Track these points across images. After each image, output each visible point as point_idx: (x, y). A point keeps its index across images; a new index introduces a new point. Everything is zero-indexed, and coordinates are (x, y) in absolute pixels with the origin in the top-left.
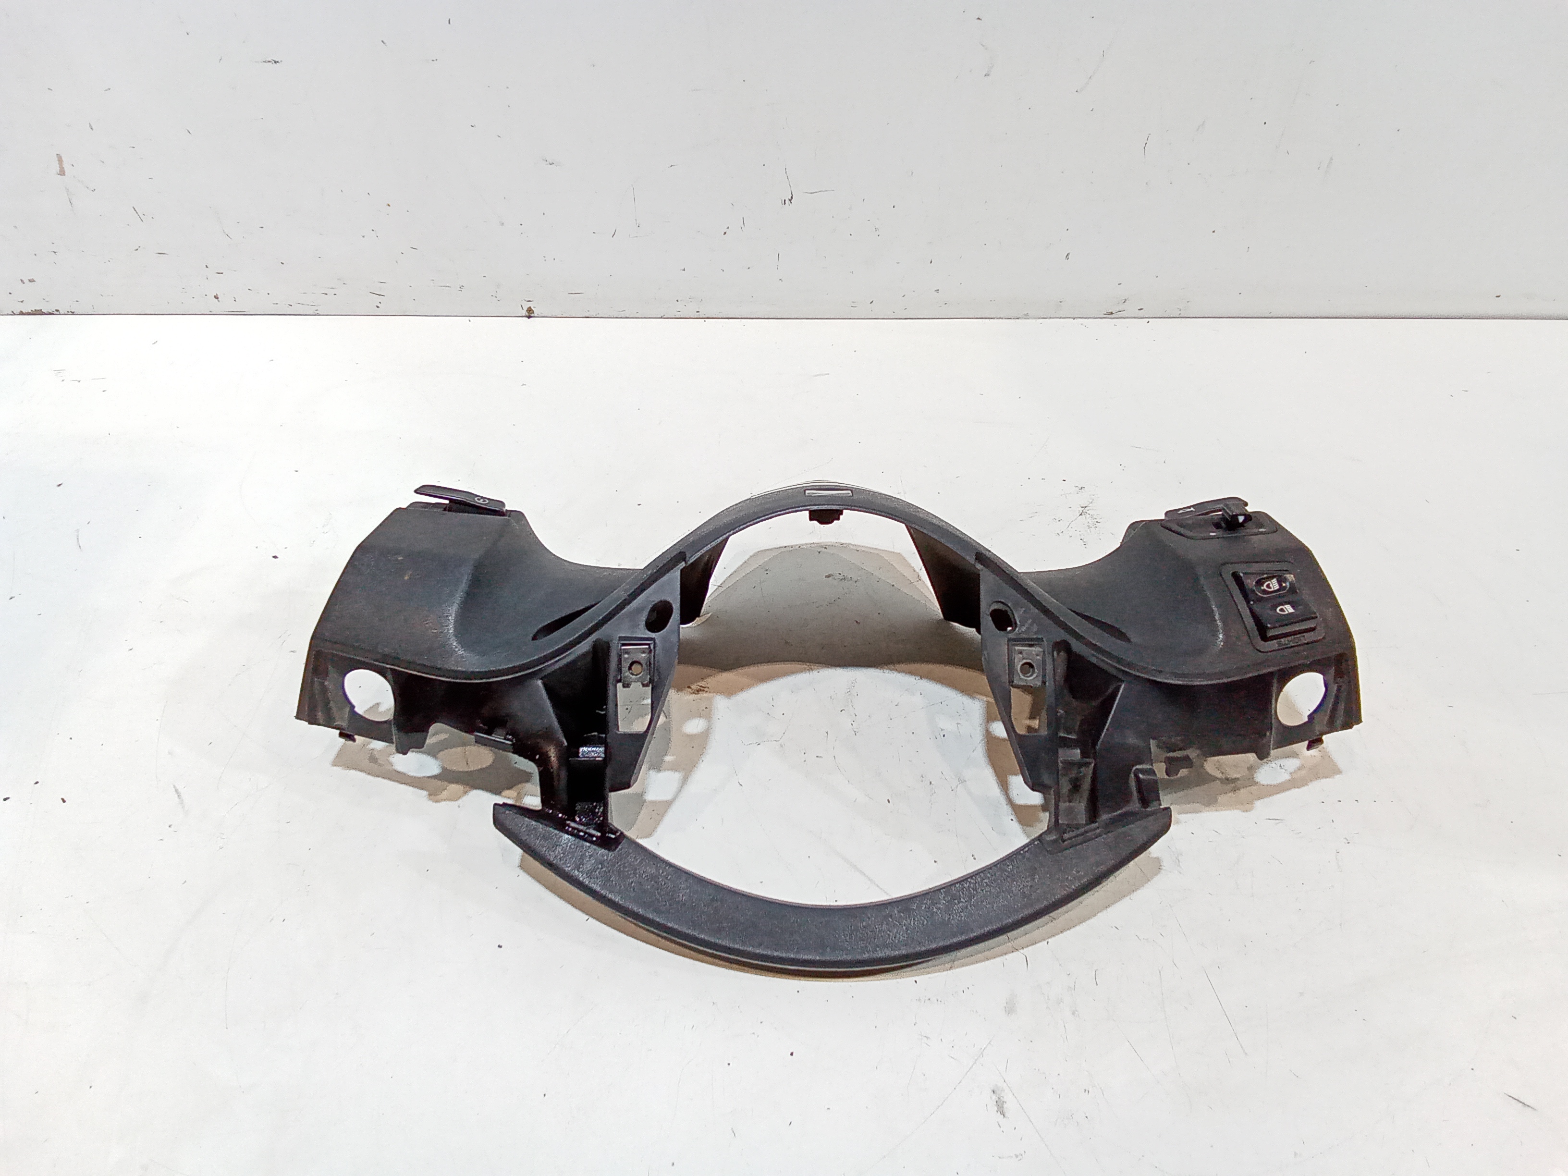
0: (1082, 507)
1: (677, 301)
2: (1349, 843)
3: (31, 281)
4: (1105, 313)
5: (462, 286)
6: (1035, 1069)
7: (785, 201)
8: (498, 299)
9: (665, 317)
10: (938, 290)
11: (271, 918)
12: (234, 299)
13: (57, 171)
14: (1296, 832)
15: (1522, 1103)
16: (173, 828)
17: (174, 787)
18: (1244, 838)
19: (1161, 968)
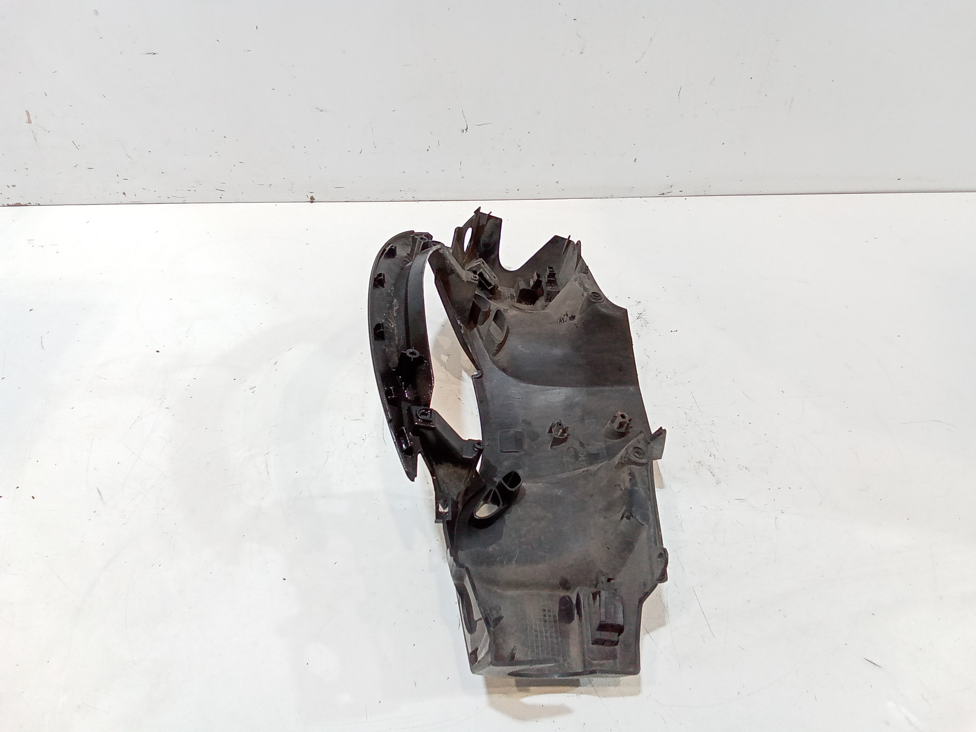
0: (639, 314)
1: (401, 191)
2: (783, 513)
3: (14, 186)
4: (660, 194)
5: (271, 184)
7: (463, 130)
8: (292, 192)
9: (393, 201)
10: (558, 182)
11: (152, 564)
12: (135, 195)
13: (26, 120)
14: (752, 507)
15: (874, 664)
16: (96, 513)
17: (98, 489)
18: (721, 510)
19: (667, 587)
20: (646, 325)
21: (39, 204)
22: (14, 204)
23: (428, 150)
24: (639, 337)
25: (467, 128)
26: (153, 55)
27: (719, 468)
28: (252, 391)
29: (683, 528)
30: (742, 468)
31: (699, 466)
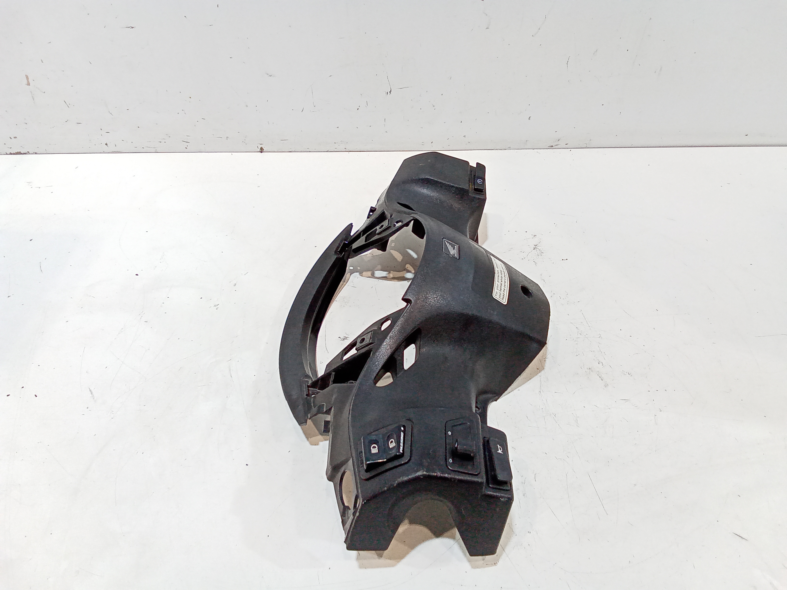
0: (535, 245)
1: (335, 143)
2: (661, 411)
3: (15, 138)
4: (549, 146)
5: (228, 137)
7: (387, 92)
8: (246, 143)
9: (329, 151)
10: (465, 136)
11: (136, 452)
12: (116, 146)
13: (26, 83)
14: (635, 406)
15: (741, 537)
16: (89, 409)
17: (89, 389)
18: (610, 409)
19: (567, 473)
20: (541, 255)
21: (36, 153)
22: (16, 152)
23: (358, 109)
24: (536, 264)
25: (391, 91)
26: (132, 29)
27: (606, 374)
28: (216, 307)
29: (578, 423)
30: (626, 373)
31: (589, 372)
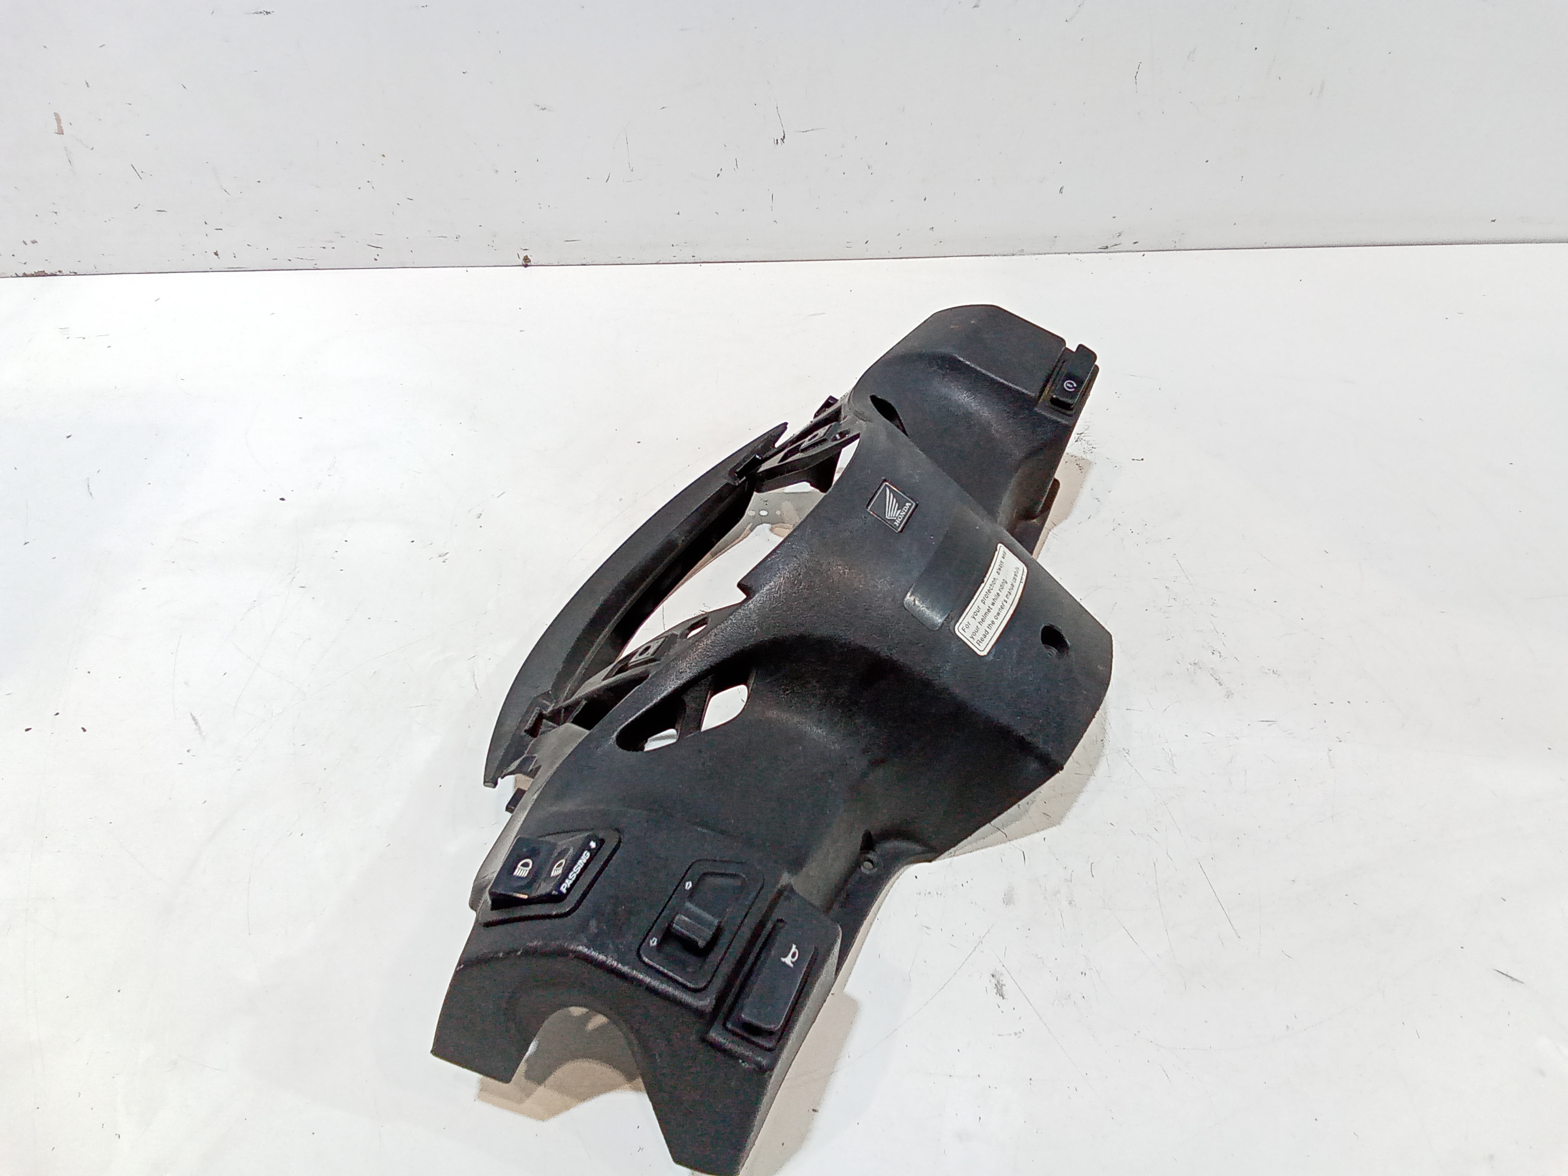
0: (1078, 434)
1: (673, 246)
2: (1340, 741)
3: (34, 242)
4: (1100, 247)
5: (459, 236)
6: (1033, 955)
7: (777, 140)
8: (494, 248)
9: (661, 262)
10: (933, 228)
11: (289, 833)
12: (235, 257)
13: (55, 130)
14: (1289, 732)
15: (1511, 977)
16: (191, 753)
17: (191, 715)
18: (1237, 739)
19: (1155, 860)
20: (1091, 451)
21: (76, 273)
22: (35, 272)
23: (718, 175)
24: (1081, 469)
25: (784, 137)
26: (266, 16)
27: (1229, 673)
28: (442, 559)
29: (1176, 766)
30: (1268, 671)
31: (1194, 670)
